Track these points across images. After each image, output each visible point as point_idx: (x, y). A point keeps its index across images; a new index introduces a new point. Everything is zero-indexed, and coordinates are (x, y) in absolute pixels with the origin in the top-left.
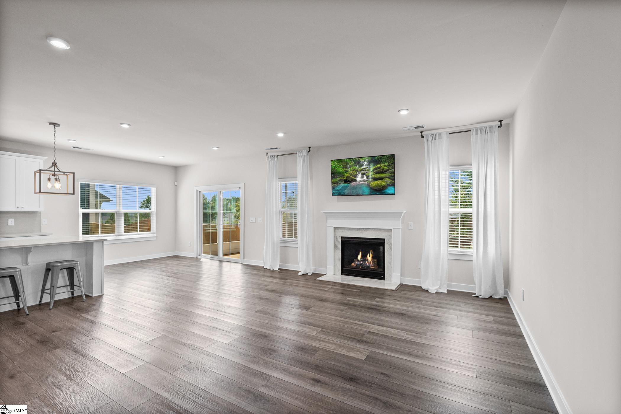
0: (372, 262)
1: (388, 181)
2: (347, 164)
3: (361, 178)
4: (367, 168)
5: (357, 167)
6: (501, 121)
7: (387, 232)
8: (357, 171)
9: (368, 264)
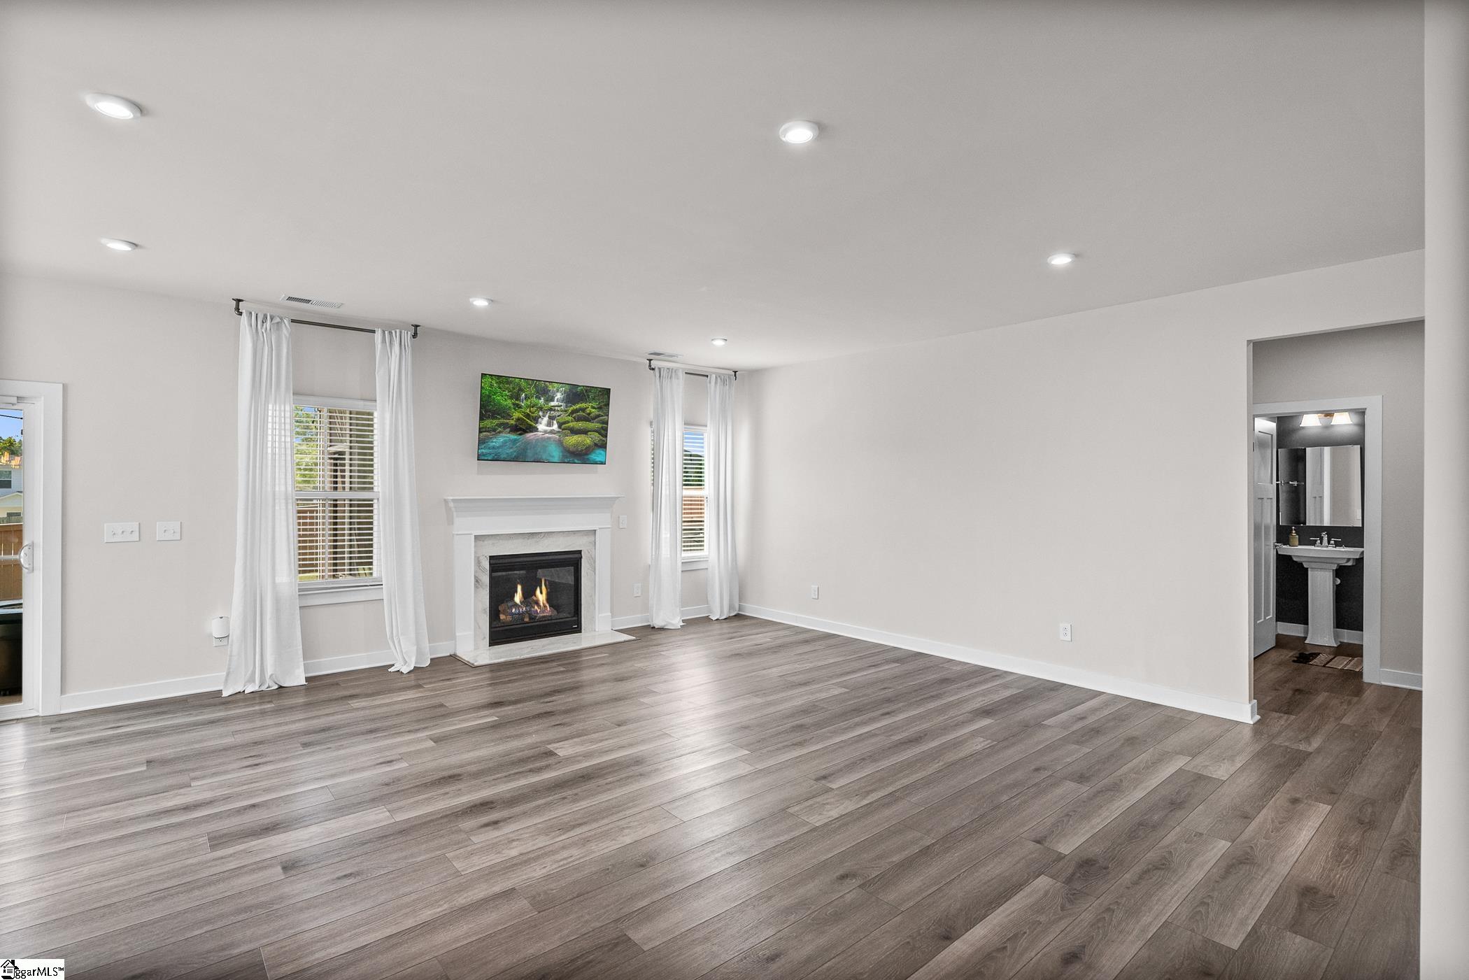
0: (548, 606)
1: (596, 437)
2: (521, 390)
3: (547, 426)
4: (561, 406)
5: (540, 401)
6: (735, 372)
7: (585, 538)
8: (541, 408)
9: (539, 611)
